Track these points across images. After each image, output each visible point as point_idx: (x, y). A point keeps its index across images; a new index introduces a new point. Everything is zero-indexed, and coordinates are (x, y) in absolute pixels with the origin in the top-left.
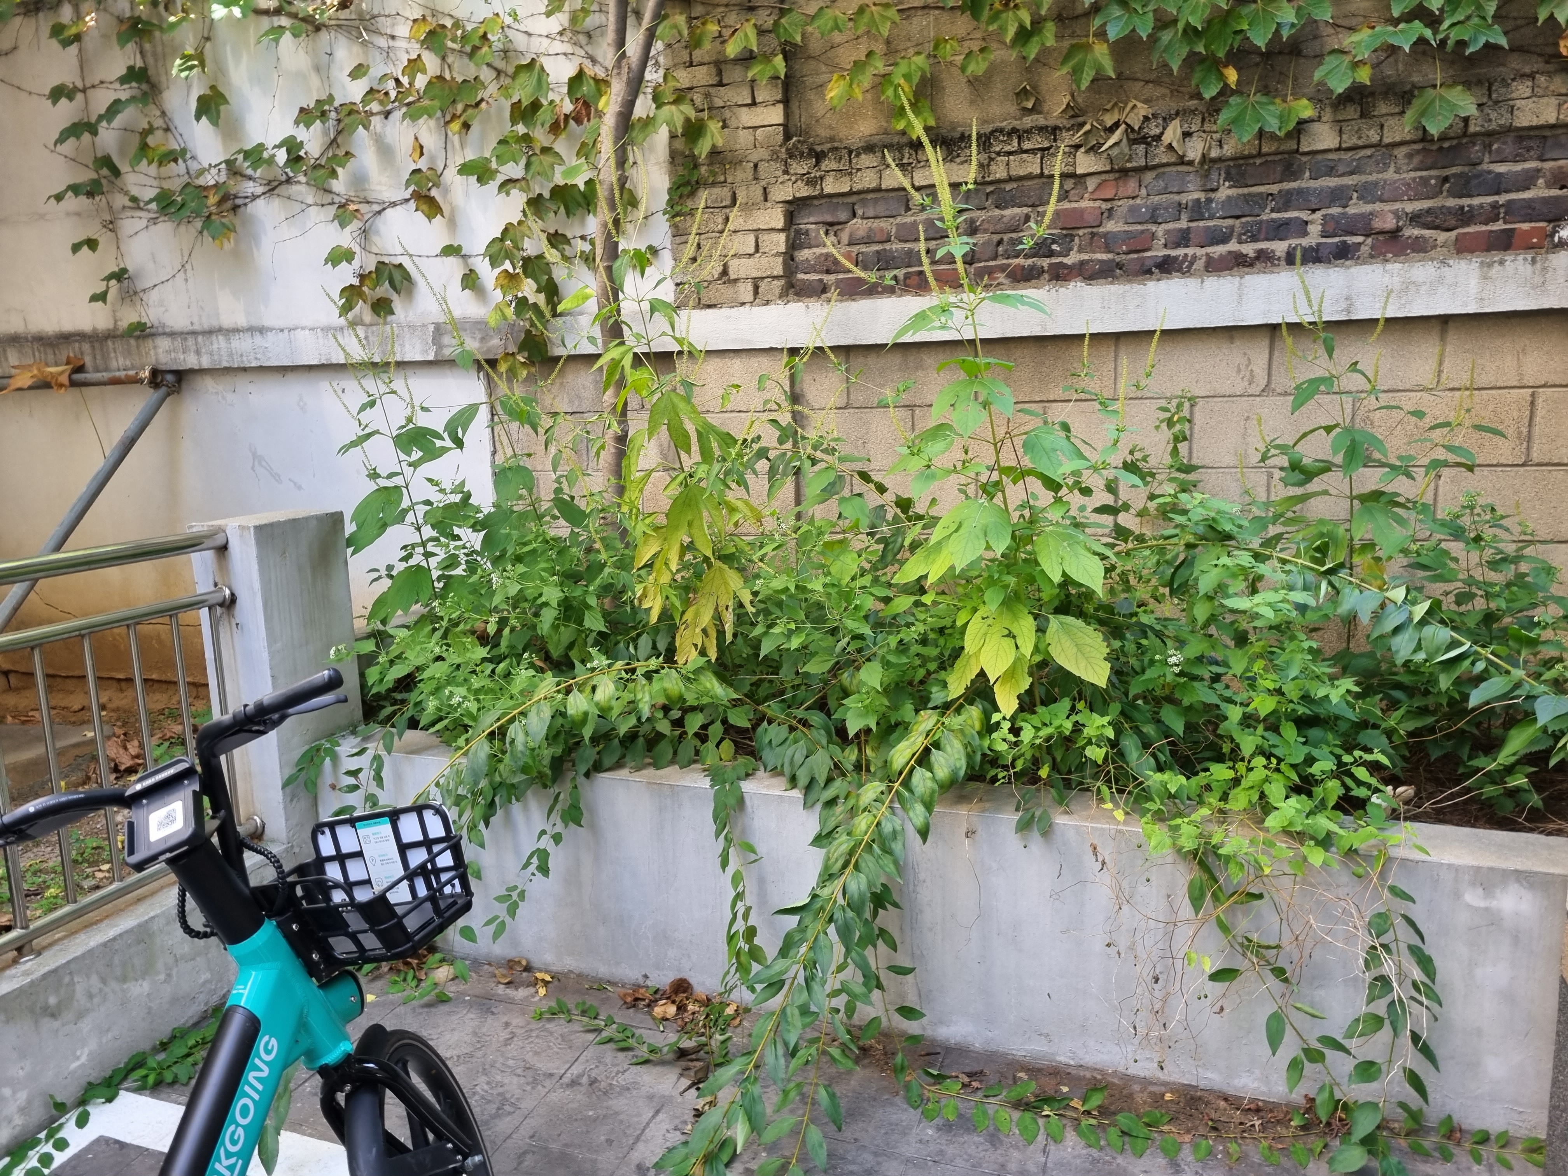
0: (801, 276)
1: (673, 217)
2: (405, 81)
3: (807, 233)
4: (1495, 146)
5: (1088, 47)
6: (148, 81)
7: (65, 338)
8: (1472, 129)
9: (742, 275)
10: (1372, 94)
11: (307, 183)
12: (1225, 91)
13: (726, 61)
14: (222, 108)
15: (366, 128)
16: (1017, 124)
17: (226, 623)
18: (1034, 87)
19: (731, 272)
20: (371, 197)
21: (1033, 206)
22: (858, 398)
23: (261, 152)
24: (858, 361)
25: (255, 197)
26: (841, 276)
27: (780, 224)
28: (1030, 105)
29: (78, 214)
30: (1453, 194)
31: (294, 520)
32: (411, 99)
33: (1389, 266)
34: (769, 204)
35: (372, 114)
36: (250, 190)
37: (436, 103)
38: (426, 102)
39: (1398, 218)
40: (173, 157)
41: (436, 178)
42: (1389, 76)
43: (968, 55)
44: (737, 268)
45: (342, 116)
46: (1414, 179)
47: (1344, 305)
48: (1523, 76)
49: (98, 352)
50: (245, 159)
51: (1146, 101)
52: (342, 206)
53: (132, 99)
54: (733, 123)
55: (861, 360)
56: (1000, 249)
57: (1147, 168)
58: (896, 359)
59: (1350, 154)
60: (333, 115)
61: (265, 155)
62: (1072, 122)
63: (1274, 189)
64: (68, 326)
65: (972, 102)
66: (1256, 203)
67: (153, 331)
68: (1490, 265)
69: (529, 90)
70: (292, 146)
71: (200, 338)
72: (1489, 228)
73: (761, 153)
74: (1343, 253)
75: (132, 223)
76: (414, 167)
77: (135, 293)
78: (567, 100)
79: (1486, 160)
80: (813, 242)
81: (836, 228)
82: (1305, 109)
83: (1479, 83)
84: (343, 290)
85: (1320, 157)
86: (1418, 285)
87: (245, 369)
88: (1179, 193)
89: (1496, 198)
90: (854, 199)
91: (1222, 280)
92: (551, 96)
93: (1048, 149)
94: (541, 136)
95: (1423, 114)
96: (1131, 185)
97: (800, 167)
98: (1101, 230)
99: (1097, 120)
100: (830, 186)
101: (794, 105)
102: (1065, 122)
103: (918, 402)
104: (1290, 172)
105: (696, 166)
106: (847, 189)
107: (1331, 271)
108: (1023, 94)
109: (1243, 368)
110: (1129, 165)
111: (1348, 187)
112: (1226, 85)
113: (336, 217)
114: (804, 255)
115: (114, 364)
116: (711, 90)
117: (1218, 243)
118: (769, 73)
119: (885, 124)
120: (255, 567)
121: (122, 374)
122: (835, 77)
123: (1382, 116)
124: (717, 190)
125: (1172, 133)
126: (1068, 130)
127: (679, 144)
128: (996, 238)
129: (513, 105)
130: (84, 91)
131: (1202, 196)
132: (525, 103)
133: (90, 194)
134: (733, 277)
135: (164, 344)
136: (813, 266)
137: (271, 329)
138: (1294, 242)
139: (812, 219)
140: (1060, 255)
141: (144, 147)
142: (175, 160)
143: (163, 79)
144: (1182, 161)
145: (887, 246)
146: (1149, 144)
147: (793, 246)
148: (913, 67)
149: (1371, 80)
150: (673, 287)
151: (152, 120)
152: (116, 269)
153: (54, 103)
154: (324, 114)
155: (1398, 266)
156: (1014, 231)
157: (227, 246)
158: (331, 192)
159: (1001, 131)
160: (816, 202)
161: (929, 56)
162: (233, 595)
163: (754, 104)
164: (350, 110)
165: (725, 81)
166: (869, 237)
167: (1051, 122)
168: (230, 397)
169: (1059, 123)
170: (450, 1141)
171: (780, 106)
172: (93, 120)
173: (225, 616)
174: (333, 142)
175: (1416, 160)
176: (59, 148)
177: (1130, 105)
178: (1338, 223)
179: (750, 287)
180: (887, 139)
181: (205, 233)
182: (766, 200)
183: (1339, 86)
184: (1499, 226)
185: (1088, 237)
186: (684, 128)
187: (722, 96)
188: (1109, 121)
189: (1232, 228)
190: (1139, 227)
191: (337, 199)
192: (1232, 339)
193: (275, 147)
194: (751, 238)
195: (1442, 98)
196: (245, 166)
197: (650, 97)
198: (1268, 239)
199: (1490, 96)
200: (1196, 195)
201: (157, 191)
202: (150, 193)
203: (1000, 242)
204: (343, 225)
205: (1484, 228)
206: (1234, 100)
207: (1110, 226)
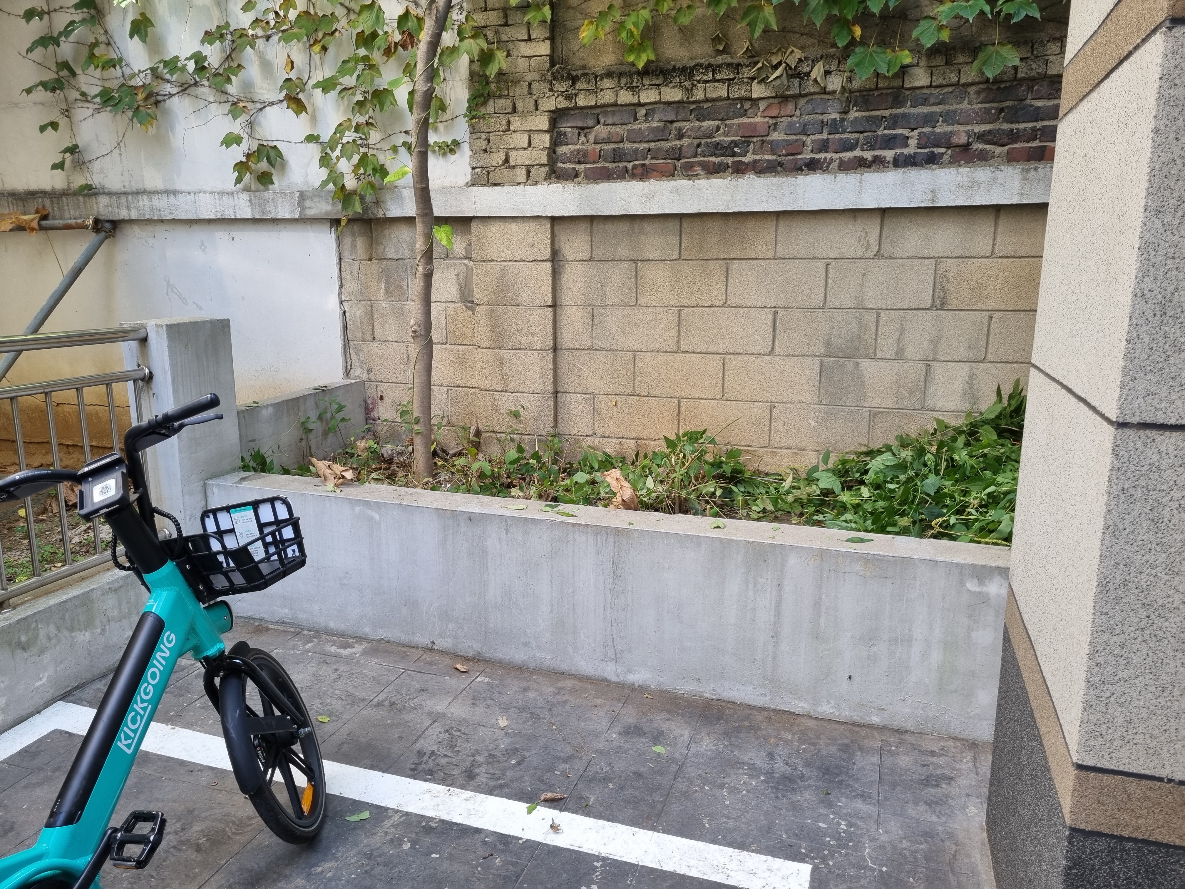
0: (560, 165)
1: (471, 119)
2: (282, 13)
3: (565, 134)
4: (1036, 88)
5: (760, 8)
6: (95, 8)
7: (32, 195)
8: (1020, 75)
9: (519, 162)
10: (954, 48)
11: (209, 87)
12: (853, 43)
13: (510, 8)
14: (149, 29)
15: (252, 47)
16: (712, 61)
17: (146, 392)
18: (724, 35)
19: (511, 161)
20: (256, 97)
21: (722, 120)
22: (599, 253)
23: (177, 62)
24: (599, 227)
25: (171, 95)
26: (588, 166)
27: (546, 127)
28: (721, 48)
29: (42, 104)
30: (1007, 121)
31: (194, 322)
32: (285, 27)
33: (961, 170)
34: (538, 112)
35: (257, 37)
36: (169, 90)
37: (303, 31)
38: (296, 30)
39: (969, 136)
40: (112, 64)
41: (302, 85)
42: (966, 36)
43: (679, 10)
44: (516, 158)
45: (235, 38)
46: (981, 109)
47: (930, 196)
48: (1055, 39)
49: (55, 205)
50: (165, 67)
51: (802, 48)
52: (234, 104)
53: (83, 21)
54: (515, 53)
55: (601, 226)
56: (699, 150)
57: (801, 96)
58: (625, 226)
59: (938, 90)
60: (229, 37)
61: (179, 65)
62: (750, 61)
63: (886, 113)
64: (34, 185)
65: (681, 44)
66: (874, 122)
67: (96, 191)
68: (1028, 171)
69: (370, 23)
70: (199, 58)
71: (130, 197)
72: (1030, 145)
73: (533, 76)
74: (932, 160)
75: (82, 112)
76: (287, 77)
77: (84, 163)
78: (397, 32)
79: (1029, 97)
80: (569, 141)
81: (586, 131)
82: (906, 57)
83: (1026, 43)
84: (236, 165)
85: (918, 92)
86: (979, 184)
87: (162, 221)
88: (822, 114)
89: (1035, 124)
90: (598, 111)
91: (849, 176)
92: (386, 28)
93: (733, 79)
94: (377, 57)
95: (984, 64)
96: (790, 108)
97: (561, 87)
98: (769, 138)
99: (767, 60)
100: (582, 101)
101: (558, 41)
102: (745, 60)
103: (640, 258)
104: (897, 100)
105: (488, 83)
106: (593, 103)
107: (922, 172)
108: (716, 40)
109: (862, 239)
110: (788, 93)
111: (936, 113)
112: (853, 38)
113: (230, 112)
114: (563, 150)
115: (67, 215)
116: (499, 28)
117: (847, 150)
118: (540, 18)
119: (621, 58)
120: (167, 354)
121: (73, 222)
122: (586, 22)
123: (960, 64)
124: (502, 101)
125: (817, 72)
126: (747, 66)
127: (476, 67)
128: (696, 142)
129: (358, 34)
130: (48, 13)
131: (837, 116)
132: (367, 33)
133: (53, 90)
134: (512, 164)
135: (103, 200)
136: (569, 158)
137: (181, 192)
138: (899, 151)
139: (569, 125)
140: (740, 155)
141: (92, 56)
142: (114, 66)
143: (106, 6)
144: (824, 91)
145: (621, 145)
146: (802, 79)
147: (555, 144)
148: (640, 17)
149: (950, 38)
150: (470, 170)
151: (98, 36)
152: (70, 145)
153: (28, 22)
154: (222, 36)
155: (967, 169)
156: (709, 137)
157: (152, 131)
158: (226, 93)
159: (701, 65)
160: (572, 112)
161: (651, 11)
162: (151, 373)
163: (530, 39)
164: (242, 34)
165: (509, 23)
166: (608, 138)
167: (736, 61)
168: (151, 241)
169: (741, 61)
170: (288, 715)
171: (548, 42)
172: (55, 34)
173: (145, 388)
174: (229, 57)
175: (982, 96)
176: (30, 55)
177: (790, 50)
178: (928, 138)
179: (524, 172)
180: (622, 69)
181: (135, 120)
182: (537, 109)
183: (928, 43)
184: (1036, 144)
185: (759, 143)
186: (478, 55)
187: (507, 33)
188: (775, 61)
189: (858, 140)
190: (794, 137)
191: (231, 99)
192: (855, 217)
193: (187, 59)
194: (525, 137)
195: (997, 52)
196: (164, 72)
197: (456, 32)
198: (881, 149)
199: (1032, 52)
200: (833, 116)
201: (101, 88)
202: (94, 90)
203: (699, 145)
204: (235, 118)
205: (1027, 145)
206: (858, 50)
207: (775, 136)
